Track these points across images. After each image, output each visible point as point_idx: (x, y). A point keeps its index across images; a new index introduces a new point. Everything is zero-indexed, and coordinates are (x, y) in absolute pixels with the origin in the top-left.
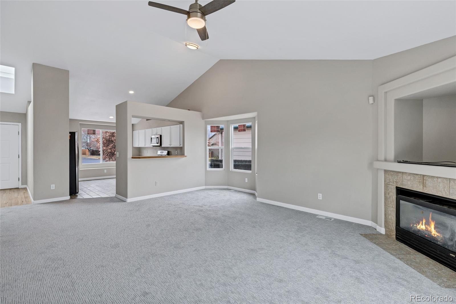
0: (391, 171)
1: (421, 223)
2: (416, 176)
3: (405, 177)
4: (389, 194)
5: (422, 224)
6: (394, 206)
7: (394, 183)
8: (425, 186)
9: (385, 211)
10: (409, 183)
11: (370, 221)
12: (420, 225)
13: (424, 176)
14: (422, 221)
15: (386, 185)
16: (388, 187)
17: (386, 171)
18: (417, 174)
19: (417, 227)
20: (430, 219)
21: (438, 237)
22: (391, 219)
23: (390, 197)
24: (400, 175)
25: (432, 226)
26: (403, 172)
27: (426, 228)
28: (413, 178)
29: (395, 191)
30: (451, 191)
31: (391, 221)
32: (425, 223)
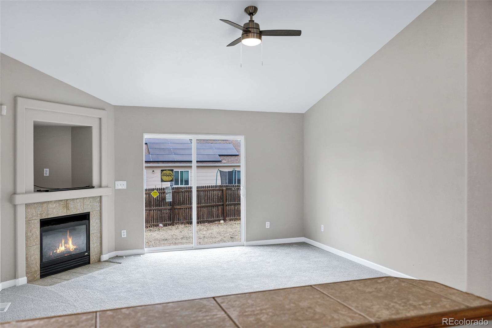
0: (34, 203)
1: (60, 245)
2: (60, 202)
3: (50, 206)
4: (31, 231)
5: (62, 246)
6: (37, 243)
7: (37, 216)
8: (68, 209)
9: (27, 254)
10: (54, 211)
12: (60, 247)
13: (67, 200)
14: (61, 242)
15: (28, 222)
16: (30, 223)
17: (27, 205)
18: (61, 200)
19: (56, 252)
20: (68, 236)
21: (75, 249)
22: (35, 259)
23: (32, 234)
24: (45, 205)
25: (70, 242)
26: (48, 202)
27: (65, 247)
28: (58, 205)
29: (38, 225)
30: (85, 207)
31: (34, 262)
32: (65, 243)
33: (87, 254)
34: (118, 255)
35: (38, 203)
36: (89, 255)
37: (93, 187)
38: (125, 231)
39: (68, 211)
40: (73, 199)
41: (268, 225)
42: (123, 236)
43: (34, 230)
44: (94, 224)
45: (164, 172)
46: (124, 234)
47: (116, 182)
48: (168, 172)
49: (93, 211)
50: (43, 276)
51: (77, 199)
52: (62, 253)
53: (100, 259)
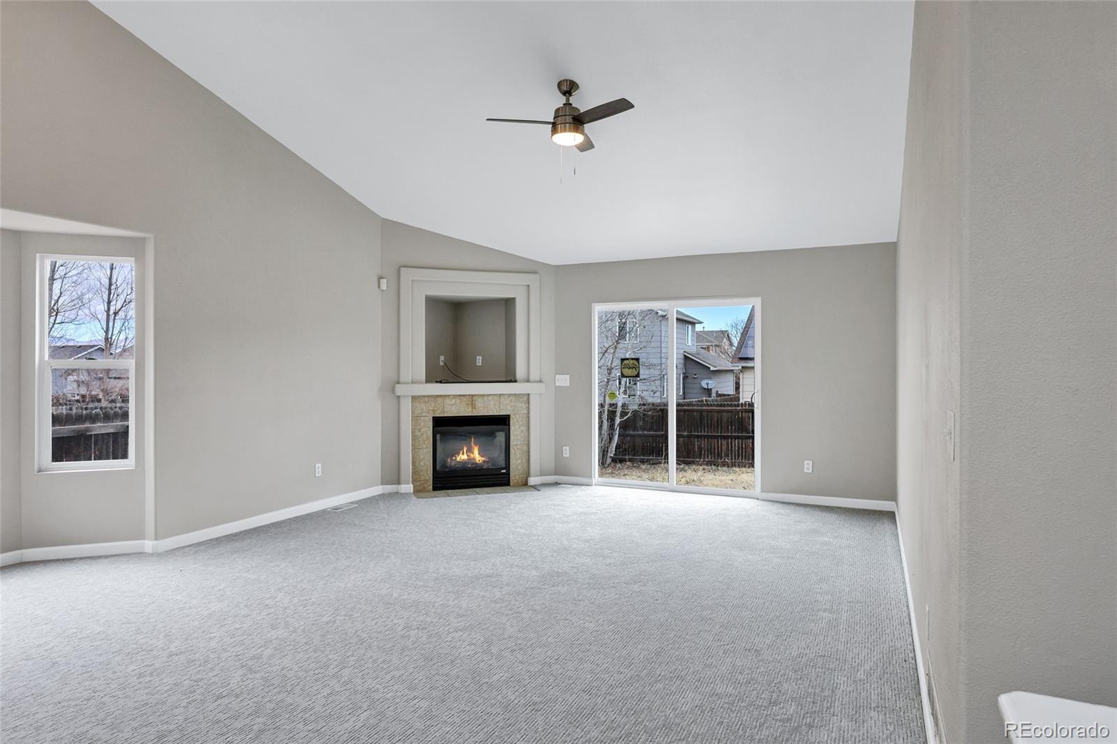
0: (424, 396)
1: (461, 452)
2: (463, 398)
3: (447, 401)
4: (419, 430)
5: (463, 454)
6: (428, 446)
7: (429, 412)
8: (475, 408)
9: (413, 457)
10: (453, 408)
11: (379, 485)
12: (461, 455)
13: (473, 396)
14: (463, 449)
15: (415, 418)
16: (418, 420)
17: (414, 398)
18: (464, 396)
19: (456, 459)
20: (472, 444)
21: (484, 462)
22: (425, 465)
23: (422, 434)
24: (440, 400)
25: (476, 451)
26: (445, 396)
27: (468, 456)
28: (459, 401)
29: (430, 424)
30: (501, 408)
31: (424, 468)
32: (467, 451)
33: (505, 471)
34: (558, 482)
35: (430, 396)
36: (509, 474)
37: (516, 381)
38: (568, 448)
39: (474, 410)
40: (483, 395)
41: (808, 467)
42: (564, 456)
43: (424, 430)
44: (518, 433)
45: (626, 362)
46: (566, 452)
47: (557, 376)
48: (632, 362)
49: (515, 415)
50: (436, 487)
51: (490, 395)
52: (464, 463)
53: (527, 482)
